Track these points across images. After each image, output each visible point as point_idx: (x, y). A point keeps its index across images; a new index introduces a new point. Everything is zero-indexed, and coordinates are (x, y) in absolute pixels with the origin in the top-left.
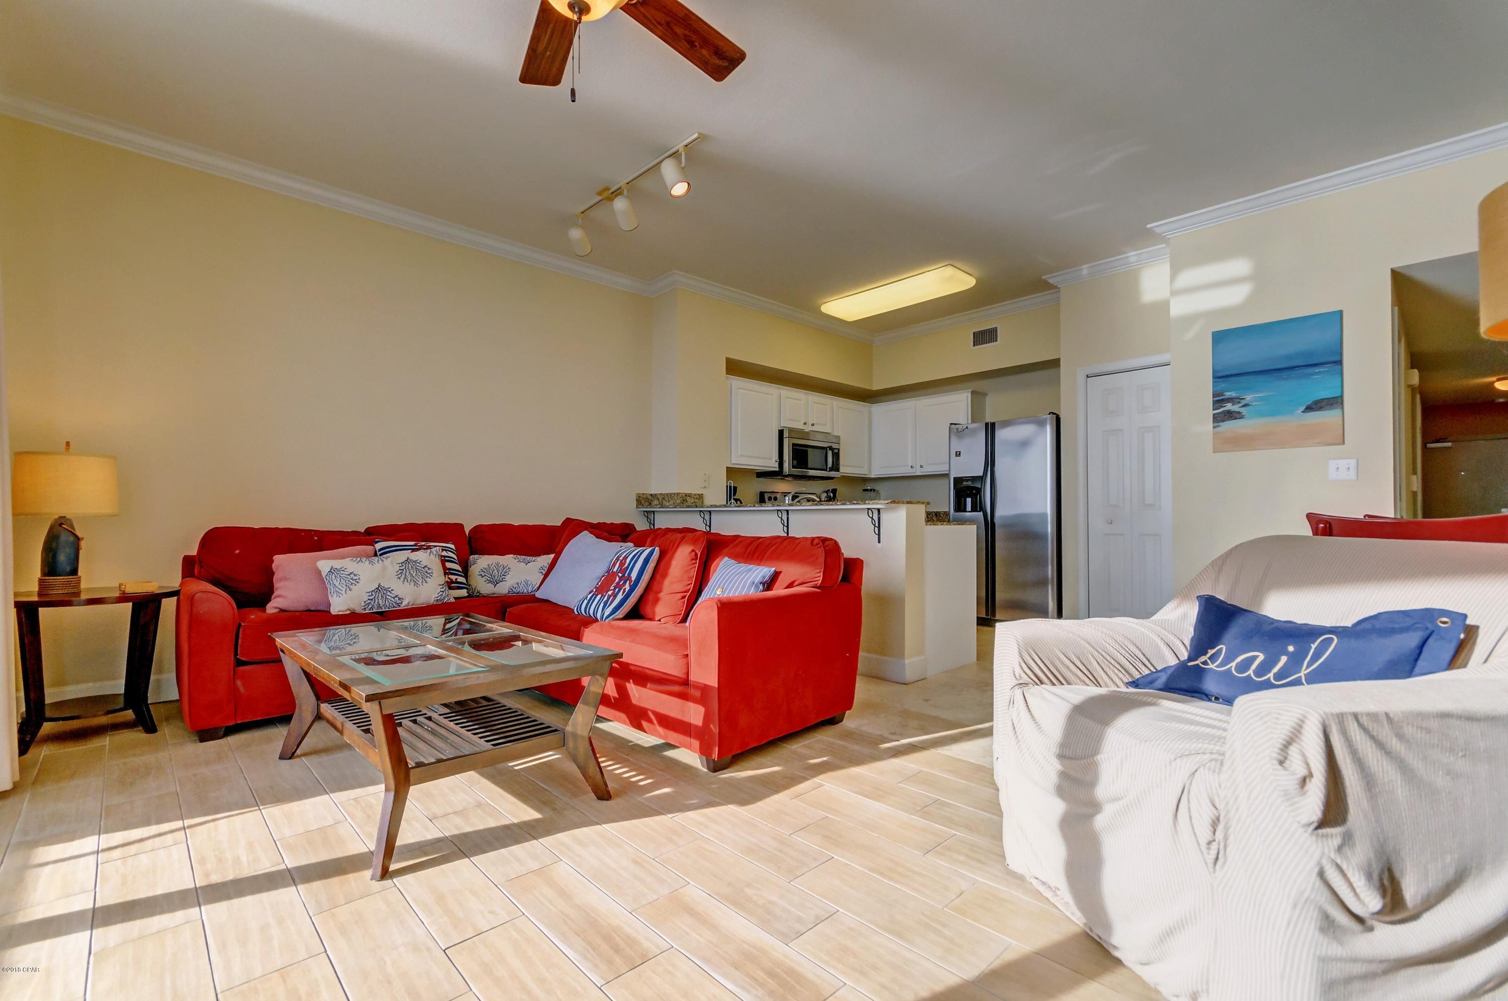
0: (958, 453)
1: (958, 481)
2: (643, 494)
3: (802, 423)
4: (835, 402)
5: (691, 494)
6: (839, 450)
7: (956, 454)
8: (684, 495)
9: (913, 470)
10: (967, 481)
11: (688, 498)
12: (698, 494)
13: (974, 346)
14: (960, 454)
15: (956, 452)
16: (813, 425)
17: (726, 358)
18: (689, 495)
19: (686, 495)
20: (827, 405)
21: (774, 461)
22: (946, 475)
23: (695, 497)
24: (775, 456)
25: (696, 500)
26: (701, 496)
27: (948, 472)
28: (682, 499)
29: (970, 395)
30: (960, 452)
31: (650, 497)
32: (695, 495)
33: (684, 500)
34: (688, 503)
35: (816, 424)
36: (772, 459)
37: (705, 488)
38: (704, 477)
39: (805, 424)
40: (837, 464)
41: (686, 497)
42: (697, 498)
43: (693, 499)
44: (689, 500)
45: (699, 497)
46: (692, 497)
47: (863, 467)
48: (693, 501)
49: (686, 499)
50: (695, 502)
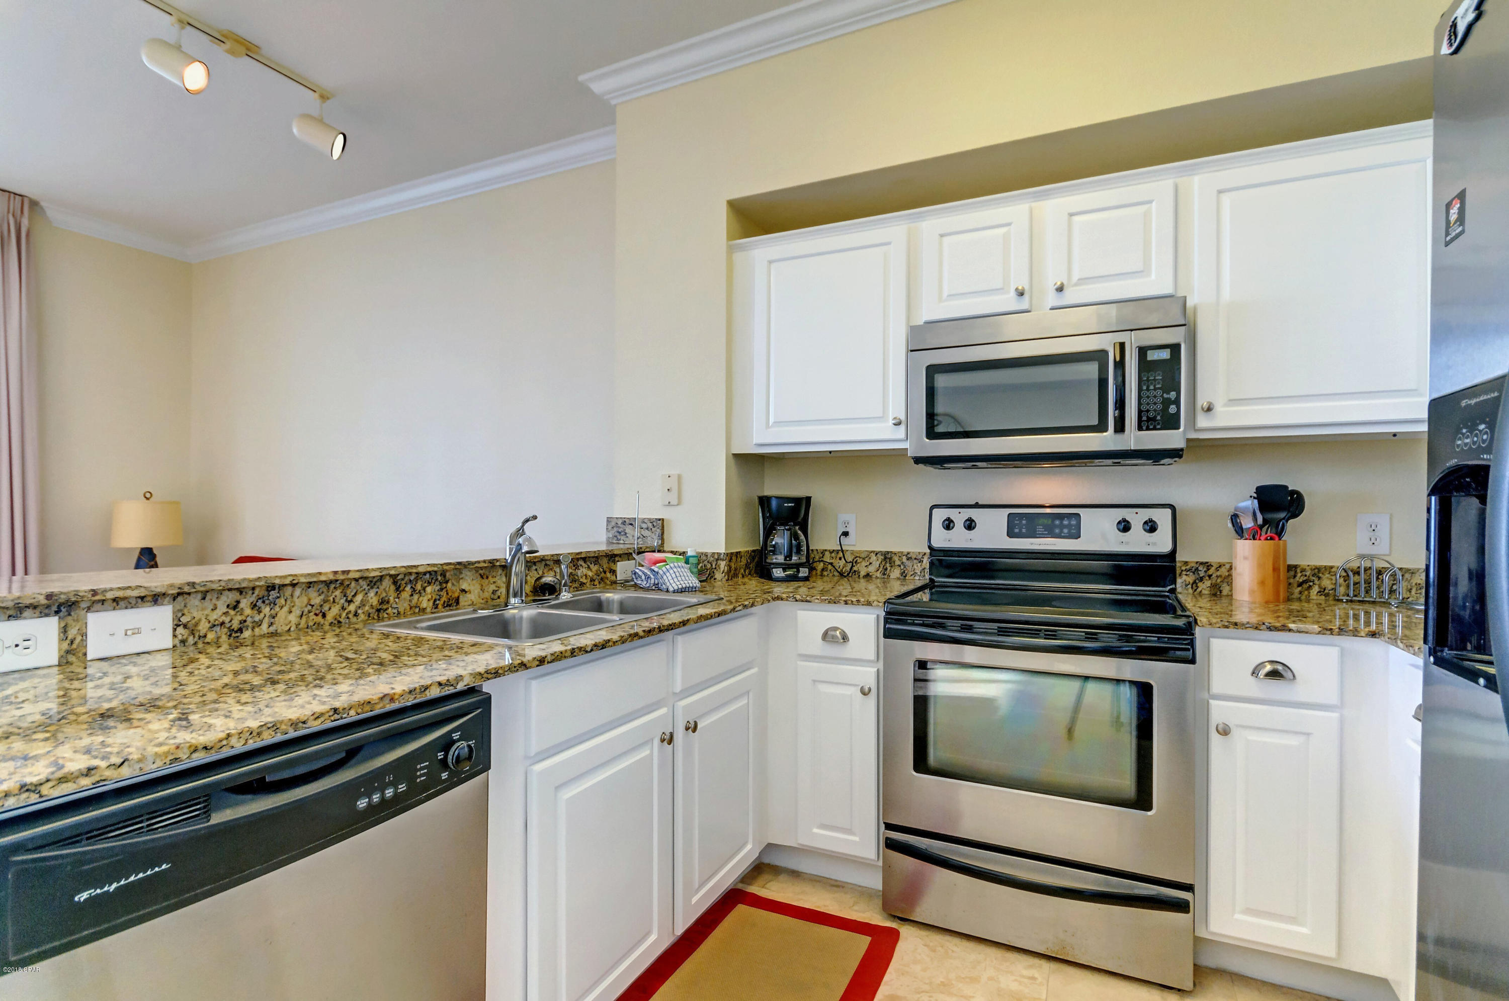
4: (1197, 180)
5: (635, 519)
6: (1177, 347)
8: (620, 522)
11: (628, 529)
12: (649, 519)
16: (1060, 289)
18: (632, 523)
19: (624, 523)
20: (1148, 202)
21: (892, 422)
23: (644, 526)
25: (646, 533)
26: (660, 525)
28: (615, 529)
32: (643, 521)
33: (620, 533)
34: (627, 539)
35: (1082, 281)
36: (882, 418)
37: (669, 503)
38: (669, 477)
39: (1021, 294)
40: (1167, 403)
41: (625, 526)
42: (647, 529)
43: (638, 529)
44: (630, 531)
45: (652, 527)
46: (638, 526)
47: (1415, 391)
48: (638, 535)
49: (624, 530)
50: (644, 537)
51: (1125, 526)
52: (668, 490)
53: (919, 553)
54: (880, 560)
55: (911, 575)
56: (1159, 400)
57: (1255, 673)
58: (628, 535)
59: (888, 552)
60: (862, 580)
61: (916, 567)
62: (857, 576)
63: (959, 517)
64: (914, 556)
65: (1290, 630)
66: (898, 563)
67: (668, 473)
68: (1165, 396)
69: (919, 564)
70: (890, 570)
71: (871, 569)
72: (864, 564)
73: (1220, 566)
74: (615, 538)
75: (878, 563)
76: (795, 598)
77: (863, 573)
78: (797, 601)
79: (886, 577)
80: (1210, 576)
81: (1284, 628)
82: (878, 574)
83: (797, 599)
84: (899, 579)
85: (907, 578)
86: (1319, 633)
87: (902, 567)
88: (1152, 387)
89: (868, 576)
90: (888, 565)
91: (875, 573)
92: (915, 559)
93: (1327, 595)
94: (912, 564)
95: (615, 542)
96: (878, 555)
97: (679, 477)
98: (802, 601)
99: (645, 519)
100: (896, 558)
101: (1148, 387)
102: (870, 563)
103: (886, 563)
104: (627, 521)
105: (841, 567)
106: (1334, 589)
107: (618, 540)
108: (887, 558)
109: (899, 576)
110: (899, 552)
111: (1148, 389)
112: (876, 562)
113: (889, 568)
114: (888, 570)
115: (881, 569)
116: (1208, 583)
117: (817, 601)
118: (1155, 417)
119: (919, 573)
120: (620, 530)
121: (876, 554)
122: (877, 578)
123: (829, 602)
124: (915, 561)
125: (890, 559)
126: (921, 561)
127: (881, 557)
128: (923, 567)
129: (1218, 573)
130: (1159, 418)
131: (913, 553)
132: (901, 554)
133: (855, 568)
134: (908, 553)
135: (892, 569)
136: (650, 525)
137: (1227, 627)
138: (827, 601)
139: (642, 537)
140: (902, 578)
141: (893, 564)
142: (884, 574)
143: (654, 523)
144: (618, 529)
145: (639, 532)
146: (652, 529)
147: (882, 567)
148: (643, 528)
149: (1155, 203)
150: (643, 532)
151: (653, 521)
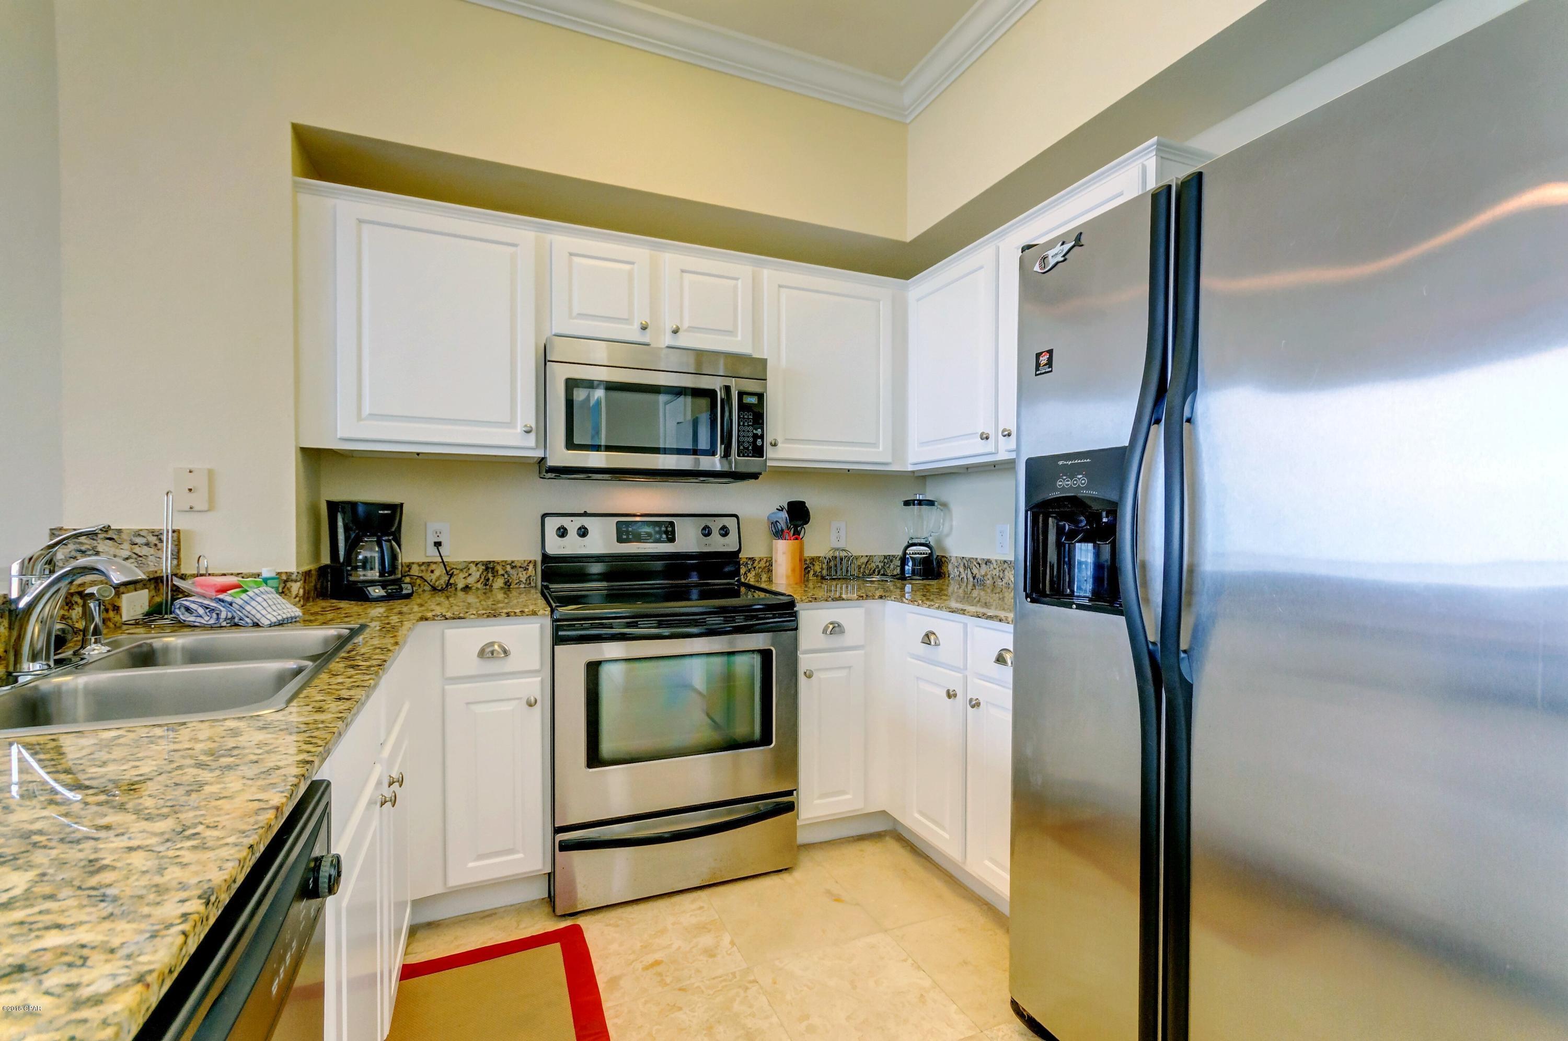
0: (1044, 360)
3: (636, 326)
4: (765, 272)
5: (119, 531)
6: (760, 396)
7: (1038, 365)
10: (1071, 472)
12: (154, 532)
14: (1050, 363)
15: (1038, 355)
16: (675, 332)
17: (298, 130)
20: (737, 279)
21: (519, 429)
23: (139, 540)
25: (145, 551)
29: (1151, 162)
30: (1050, 352)
32: (138, 534)
35: (691, 329)
36: (511, 424)
37: (191, 508)
38: (190, 472)
39: (644, 328)
40: (756, 437)
41: (95, 542)
42: (147, 544)
43: (126, 546)
44: (107, 549)
45: (157, 542)
46: (126, 540)
47: (875, 445)
48: (126, 553)
49: (94, 548)
50: (140, 556)
51: (706, 531)
52: (190, 490)
53: (525, 561)
54: (481, 571)
55: (516, 584)
56: (751, 434)
57: (825, 632)
59: (490, 562)
60: (461, 594)
61: (521, 575)
62: (454, 589)
63: (572, 525)
64: (519, 565)
65: (843, 599)
66: (501, 572)
67: (191, 467)
68: (755, 431)
69: (524, 573)
70: (493, 580)
71: (471, 580)
72: (462, 575)
73: (760, 561)
75: (479, 574)
76: (444, 616)
77: (460, 585)
78: (447, 619)
79: (488, 587)
80: (754, 568)
81: (840, 599)
82: (479, 585)
83: (447, 617)
84: (502, 588)
85: (511, 587)
86: (857, 599)
87: (506, 576)
88: (746, 424)
89: (467, 588)
90: (490, 575)
91: (475, 585)
92: (520, 567)
93: (817, 576)
94: (516, 572)
96: (478, 565)
97: (211, 475)
98: (454, 618)
99: (141, 530)
100: (499, 568)
101: (744, 423)
102: (470, 575)
103: (488, 573)
104: (101, 534)
105: (433, 581)
106: (821, 572)
108: (489, 568)
109: (502, 585)
110: (502, 561)
111: (744, 425)
112: (476, 573)
113: (491, 578)
114: (491, 580)
115: (482, 580)
116: (753, 573)
117: (473, 616)
118: (748, 447)
119: (524, 581)
120: (83, 548)
121: (477, 565)
122: (477, 589)
123: (488, 616)
124: (520, 569)
125: (493, 568)
126: (526, 569)
127: (482, 568)
128: (528, 575)
129: (760, 565)
130: (750, 448)
131: (518, 561)
132: (504, 564)
133: (452, 581)
134: (513, 562)
135: (495, 579)
136: (153, 539)
137: (811, 601)
138: (485, 616)
139: (135, 556)
140: (506, 587)
141: (496, 574)
142: (486, 585)
143: (157, 536)
144: (78, 546)
145: (127, 550)
146: (156, 545)
147: (483, 577)
148: (136, 544)
149: (740, 282)
150: (137, 549)
151: (157, 534)
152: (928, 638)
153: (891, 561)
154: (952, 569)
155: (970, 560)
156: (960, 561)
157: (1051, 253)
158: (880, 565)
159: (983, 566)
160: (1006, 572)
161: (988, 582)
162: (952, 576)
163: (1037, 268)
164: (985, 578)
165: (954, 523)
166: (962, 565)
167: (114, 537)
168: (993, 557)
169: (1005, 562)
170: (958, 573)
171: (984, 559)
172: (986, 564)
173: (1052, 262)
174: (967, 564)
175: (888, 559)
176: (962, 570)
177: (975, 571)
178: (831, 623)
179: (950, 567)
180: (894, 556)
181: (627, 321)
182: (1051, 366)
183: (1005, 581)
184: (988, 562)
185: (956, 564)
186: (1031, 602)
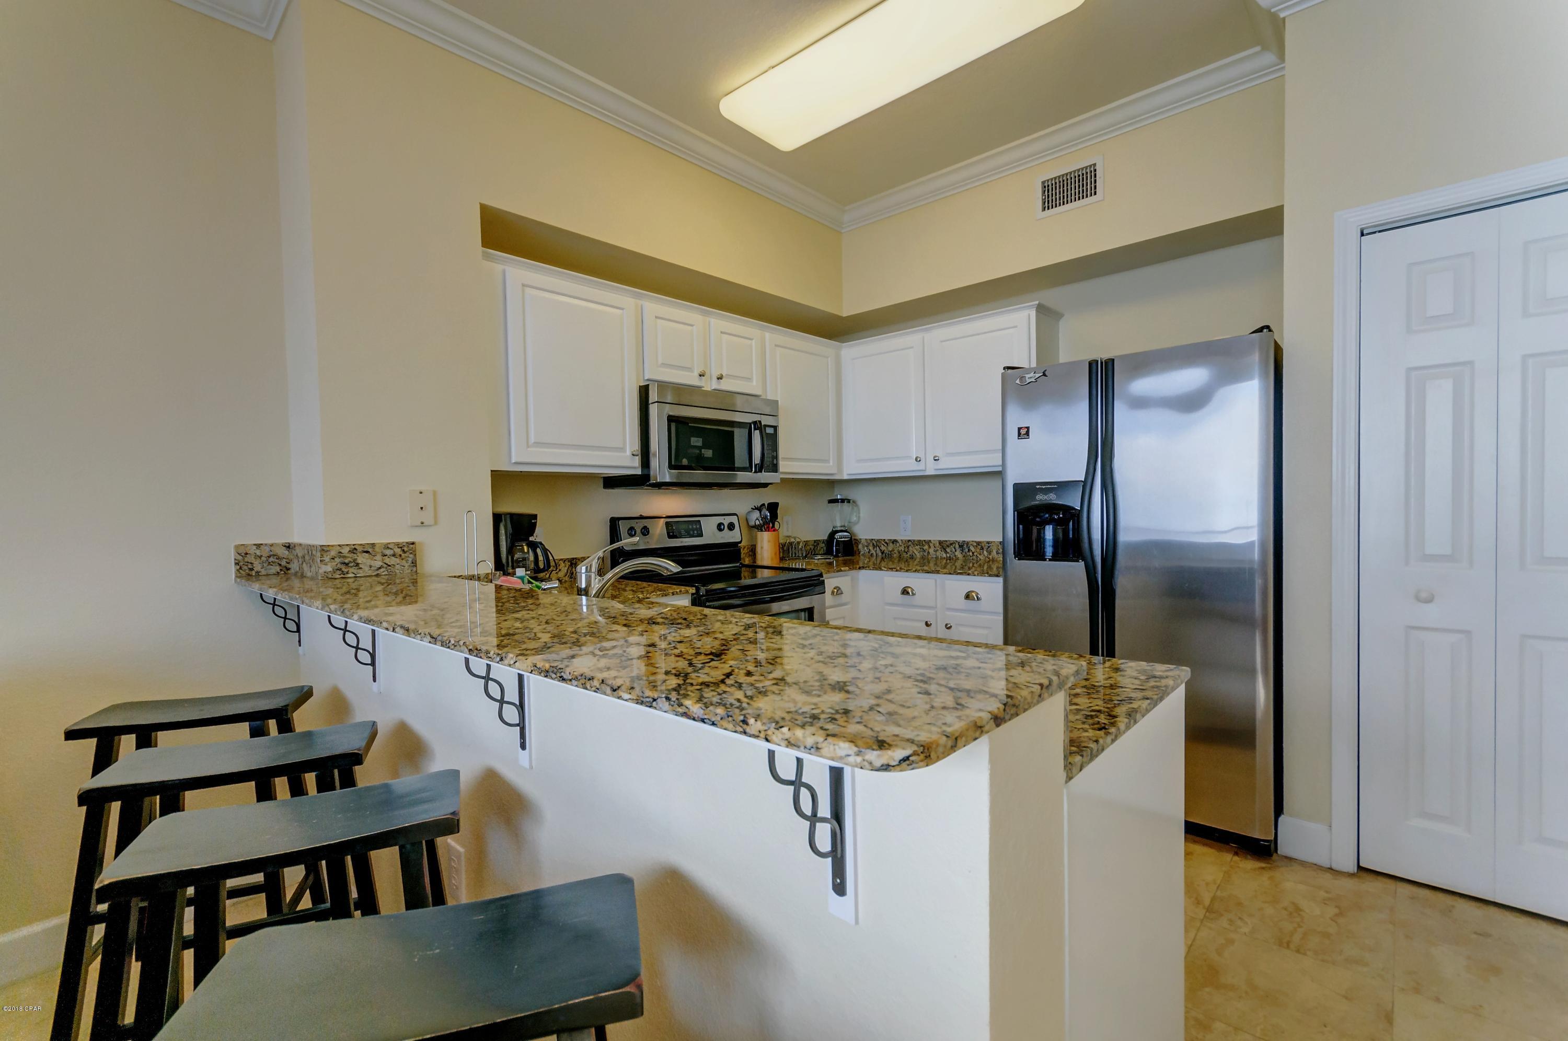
0: (1023, 432)
1: (1022, 490)
2: (258, 546)
3: (696, 373)
4: (767, 335)
5: (373, 545)
6: (775, 428)
7: (1019, 434)
8: (345, 551)
9: (921, 466)
10: (1046, 491)
11: (362, 559)
12: (398, 545)
13: (1044, 209)
14: (1027, 433)
15: (1019, 429)
16: (720, 378)
17: (484, 209)
18: (368, 550)
19: (354, 550)
20: (751, 339)
21: (628, 453)
22: (999, 474)
23: (388, 552)
24: (632, 443)
25: (393, 561)
26: (408, 550)
27: (1000, 469)
28: (338, 560)
29: (1033, 313)
30: (1028, 428)
31: (283, 552)
32: (387, 546)
33: (347, 564)
34: (360, 571)
35: (729, 376)
36: (622, 449)
37: (422, 523)
38: (421, 493)
39: (701, 376)
40: (775, 457)
41: (355, 555)
42: (394, 555)
43: (379, 557)
44: (364, 561)
45: (401, 553)
46: (379, 553)
47: (827, 461)
48: (379, 564)
49: (355, 560)
50: (389, 566)
51: (721, 527)
52: (421, 508)
54: (567, 566)
56: (771, 456)
57: (833, 592)
58: (361, 566)
59: (573, 559)
63: (639, 526)
67: (421, 489)
68: (775, 454)
74: (339, 572)
75: (566, 568)
79: (573, 580)
82: (567, 578)
88: (768, 448)
91: (564, 578)
95: (338, 576)
97: (435, 493)
99: (389, 543)
102: (560, 570)
103: (572, 568)
104: (360, 549)
107: (343, 573)
111: (766, 449)
118: (773, 465)
120: (346, 561)
121: (565, 561)
122: (566, 581)
127: (568, 564)
130: (770, 466)
136: (398, 551)
137: (828, 573)
139: (385, 566)
142: (571, 578)
143: (401, 548)
144: (342, 559)
145: (379, 561)
146: (400, 555)
147: (569, 572)
148: (386, 555)
149: (754, 341)
150: (387, 560)
151: (401, 546)
152: (905, 592)
153: (818, 544)
154: (862, 549)
155: (878, 541)
156: (869, 542)
157: (1028, 376)
158: (812, 547)
159: (891, 544)
160: (910, 548)
161: (895, 555)
162: (862, 553)
163: (1018, 381)
164: (892, 553)
165: (862, 515)
166: (871, 544)
167: (370, 550)
168: (898, 538)
169: (909, 541)
170: (867, 551)
171: (891, 540)
172: (893, 543)
173: (1028, 381)
174: (876, 543)
175: (817, 542)
176: (871, 548)
177: (883, 548)
178: (834, 589)
179: (860, 546)
180: (819, 540)
181: (690, 369)
182: (1028, 435)
183: (909, 554)
184: (895, 542)
185: (866, 544)
186: (1019, 560)
